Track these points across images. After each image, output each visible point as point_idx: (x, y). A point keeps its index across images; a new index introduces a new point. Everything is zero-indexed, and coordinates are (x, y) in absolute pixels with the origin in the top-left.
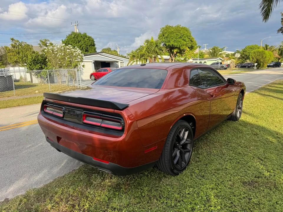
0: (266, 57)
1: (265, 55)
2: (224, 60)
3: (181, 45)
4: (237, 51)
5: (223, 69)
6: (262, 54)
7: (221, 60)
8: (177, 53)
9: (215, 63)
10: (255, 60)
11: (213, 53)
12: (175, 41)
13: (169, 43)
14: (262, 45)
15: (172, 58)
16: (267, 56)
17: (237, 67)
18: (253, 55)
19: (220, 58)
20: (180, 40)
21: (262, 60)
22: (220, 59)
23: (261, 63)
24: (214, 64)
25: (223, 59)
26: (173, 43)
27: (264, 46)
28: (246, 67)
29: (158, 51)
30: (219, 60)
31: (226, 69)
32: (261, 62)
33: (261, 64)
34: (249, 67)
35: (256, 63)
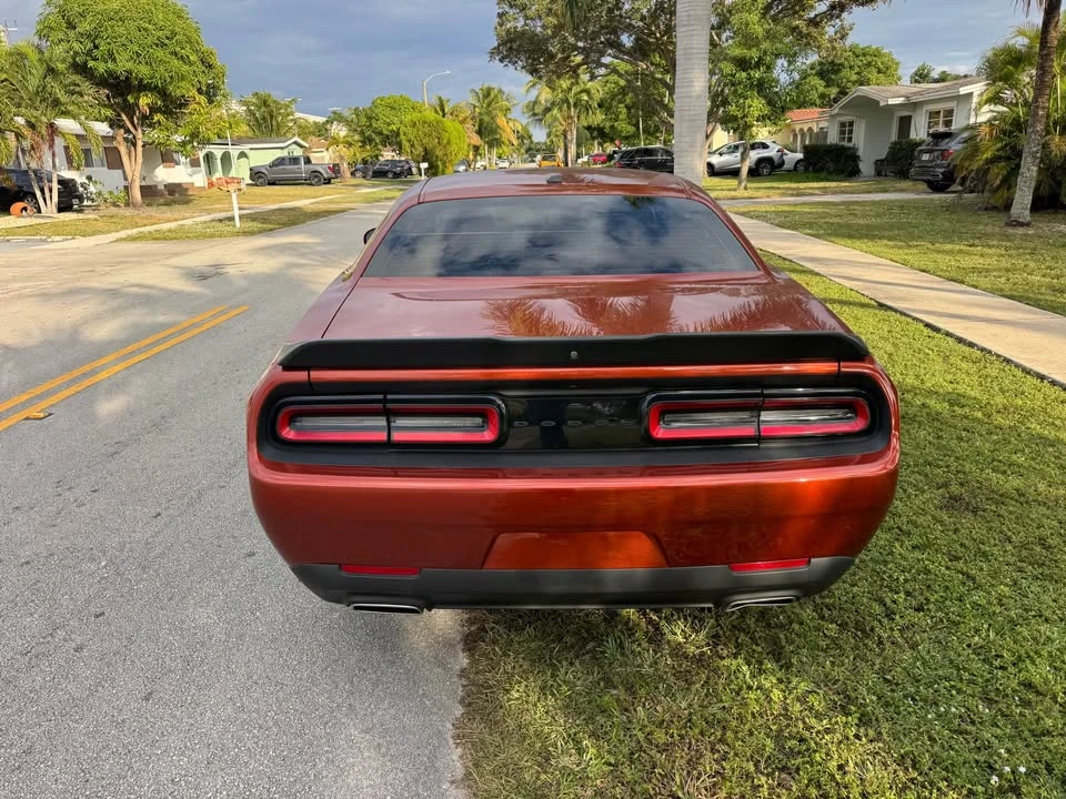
0: (449, 142)
1: (447, 134)
2: (310, 148)
3: (171, 77)
4: (335, 113)
5: (318, 184)
6: (436, 130)
7: (301, 146)
8: (153, 109)
9: (283, 159)
10: (419, 150)
11: (264, 118)
12: (138, 55)
13: (110, 65)
14: (427, 99)
15: (128, 131)
16: (453, 140)
17: (359, 174)
18: (412, 133)
19: (296, 139)
20: (160, 53)
21: (439, 153)
22: (295, 143)
23: (439, 163)
24: (280, 162)
25: (307, 145)
26: (129, 65)
27: (435, 102)
28: (387, 177)
29: (63, 98)
30: (294, 146)
31: (329, 183)
32: (437, 157)
33: (437, 166)
34: (397, 175)
35: (424, 161)
